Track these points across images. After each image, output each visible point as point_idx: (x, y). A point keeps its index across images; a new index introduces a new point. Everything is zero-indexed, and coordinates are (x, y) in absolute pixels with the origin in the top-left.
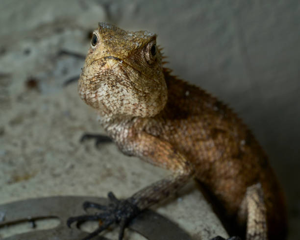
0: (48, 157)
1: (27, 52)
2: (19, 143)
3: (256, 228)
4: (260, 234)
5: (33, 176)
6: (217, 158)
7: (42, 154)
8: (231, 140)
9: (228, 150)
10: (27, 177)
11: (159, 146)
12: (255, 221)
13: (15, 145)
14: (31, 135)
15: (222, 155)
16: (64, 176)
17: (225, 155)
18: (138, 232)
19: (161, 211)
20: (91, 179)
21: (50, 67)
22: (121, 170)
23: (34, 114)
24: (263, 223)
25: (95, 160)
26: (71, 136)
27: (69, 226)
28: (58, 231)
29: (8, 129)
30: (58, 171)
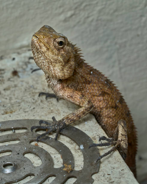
0: (23, 104)
1: (14, 59)
2: (8, 98)
3: (122, 137)
4: (124, 140)
5: (15, 112)
6: (104, 106)
7: (19, 103)
8: (111, 98)
9: (110, 103)
10: (11, 112)
11: (75, 93)
12: (122, 134)
13: (6, 99)
14: (14, 95)
15: (107, 105)
16: (30, 112)
17: (108, 106)
18: (65, 135)
19: (77, 127)
20: (43, 114)
21: (24, 67)
22: (58, 110)
23: (16, 86)
24: (125, 136)
25: (45, 106)
26: (34, 96)
27: (32, 131)
28: (26, 133)
29: (3, 92)
30: (27, 110)
